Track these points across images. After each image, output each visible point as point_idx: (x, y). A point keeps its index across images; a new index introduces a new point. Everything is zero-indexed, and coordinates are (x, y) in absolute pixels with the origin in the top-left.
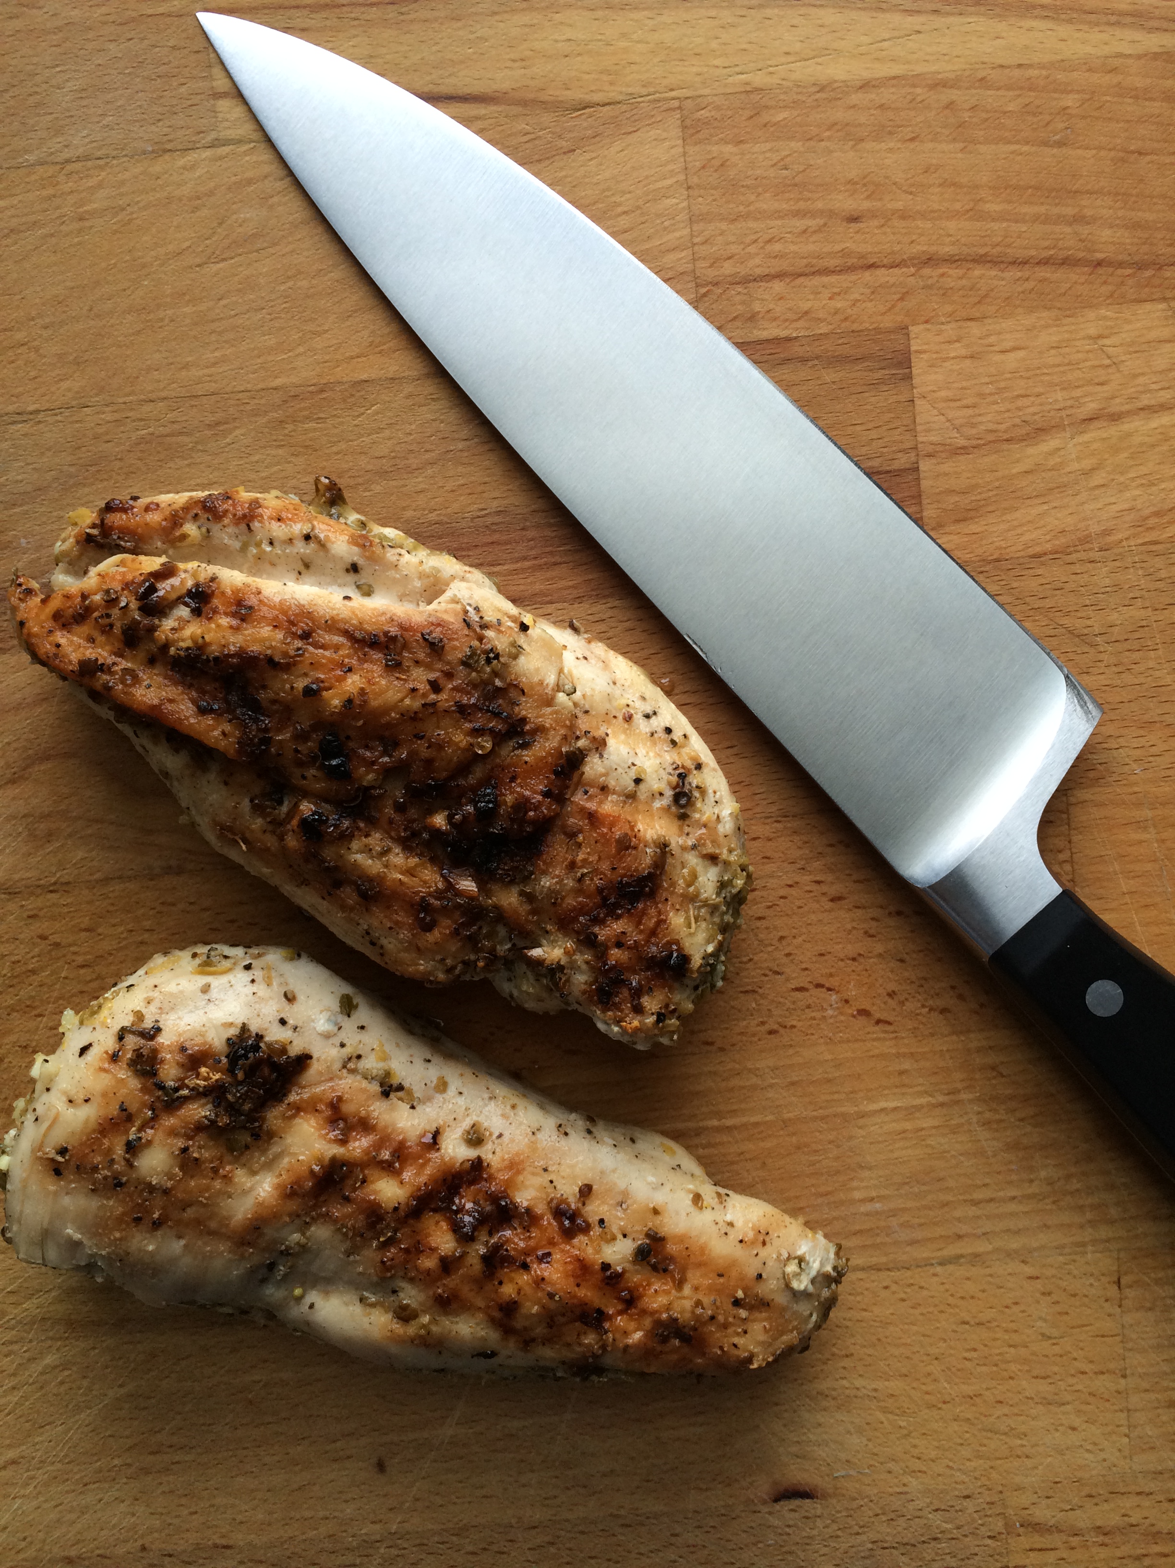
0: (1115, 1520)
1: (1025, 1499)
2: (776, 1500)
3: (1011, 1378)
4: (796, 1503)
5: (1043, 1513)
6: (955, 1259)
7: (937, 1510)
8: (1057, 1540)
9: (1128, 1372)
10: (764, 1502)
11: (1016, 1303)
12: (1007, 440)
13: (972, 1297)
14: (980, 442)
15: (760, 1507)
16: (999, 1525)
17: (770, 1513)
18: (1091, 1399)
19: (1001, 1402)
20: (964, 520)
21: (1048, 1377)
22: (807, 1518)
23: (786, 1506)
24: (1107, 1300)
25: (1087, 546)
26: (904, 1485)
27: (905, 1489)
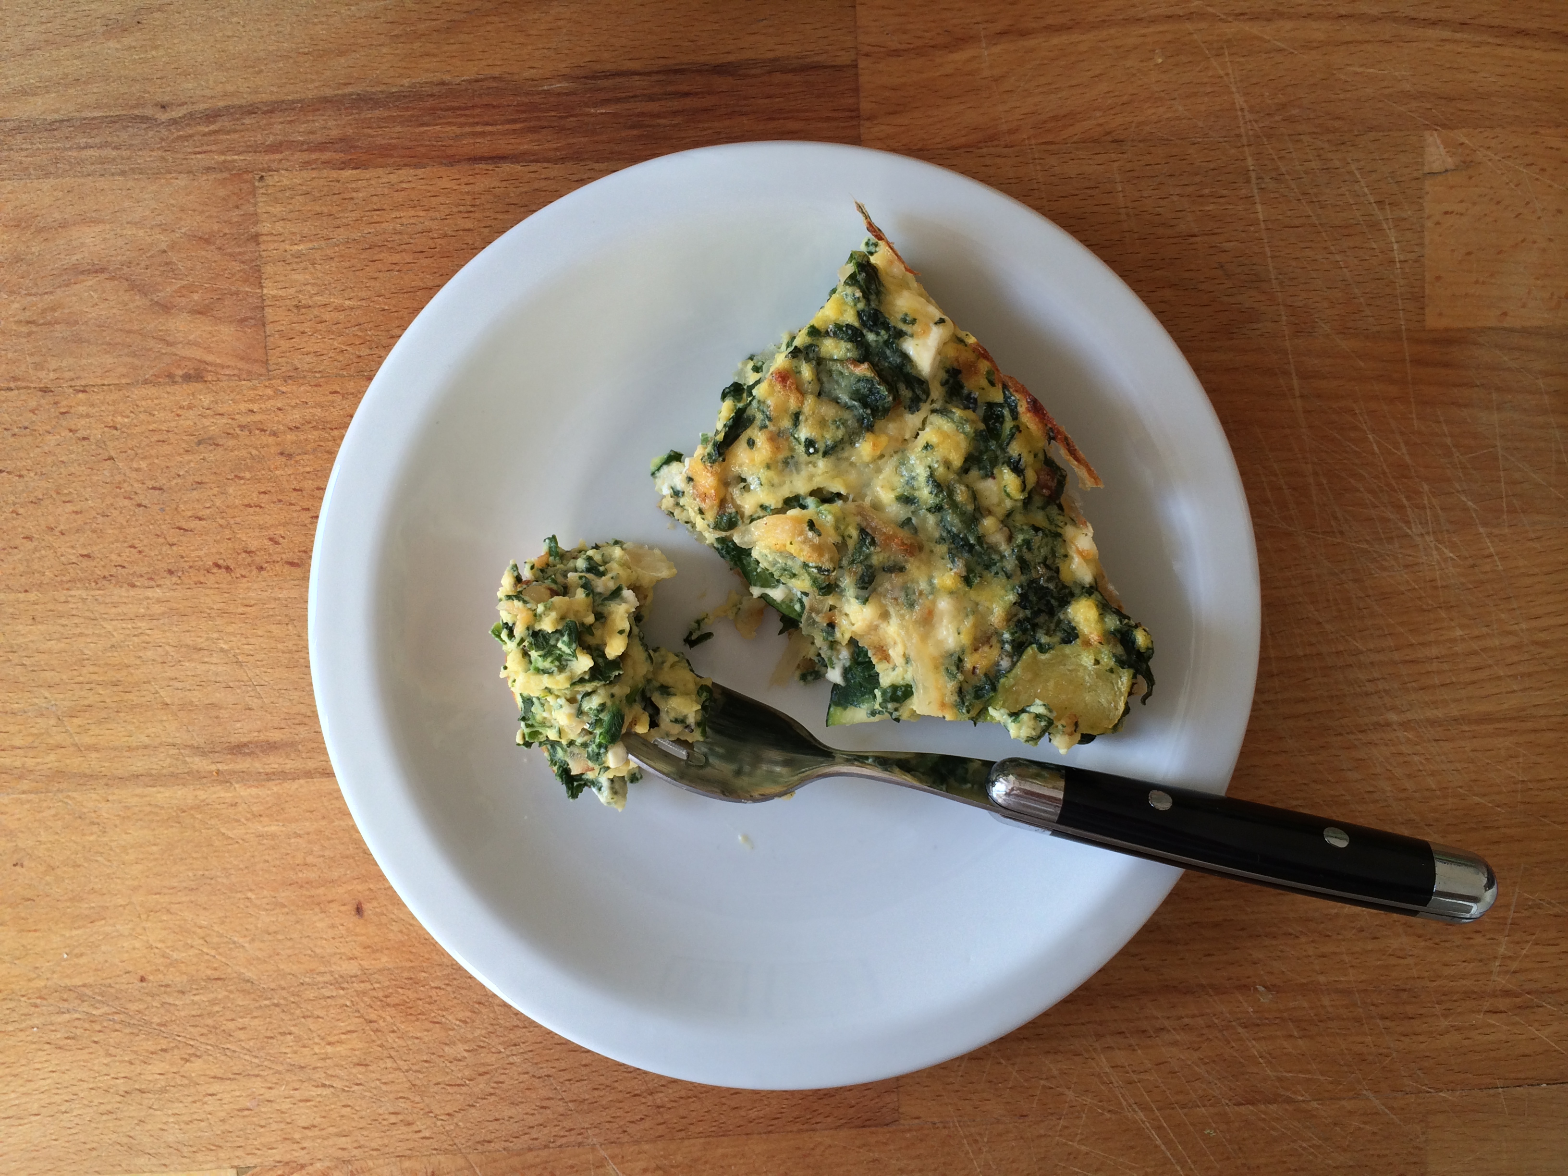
12: (933, 47)
14: (909, 46)
20: (894, 113)
25: (995, 143)
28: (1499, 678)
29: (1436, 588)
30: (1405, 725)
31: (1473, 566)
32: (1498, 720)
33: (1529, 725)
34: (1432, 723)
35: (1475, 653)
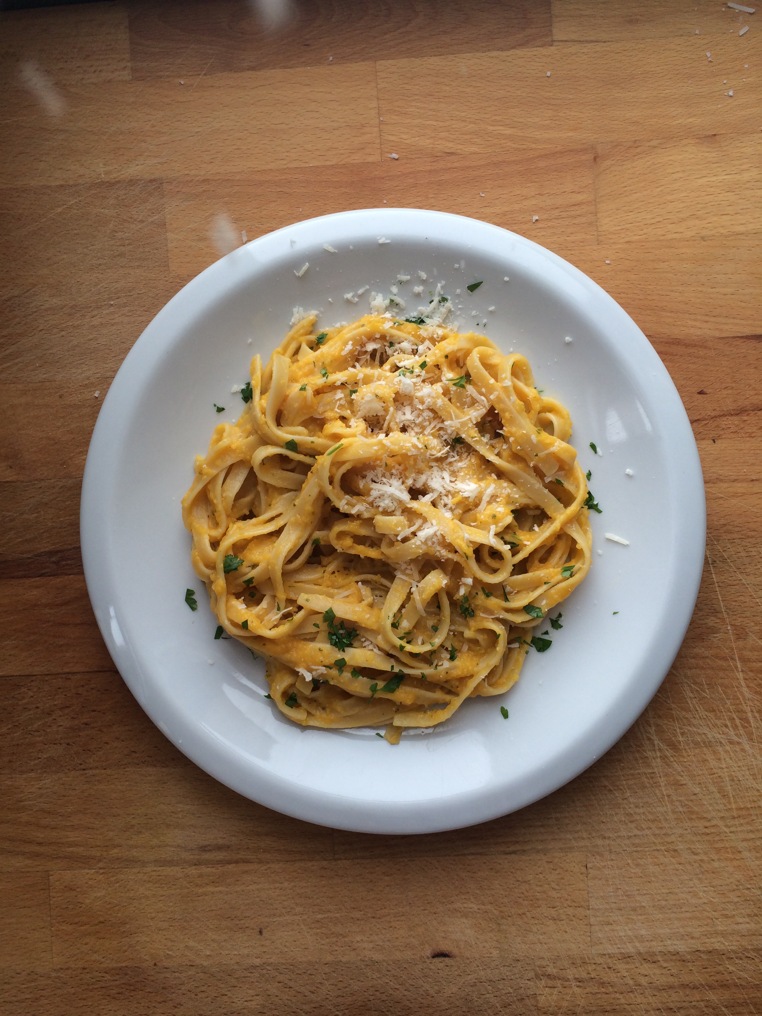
0: (584, 975)
1: (544, 963)
2: (433, 957)
3: (539, 907)
4: (442, 959)
5: (551, 970)
6: (514, 852)
7: (504, 966)
8: (558, 983)
9: (591, 907)
10: (428, 958)
11: (541, 873)
13: (522, 869)
15: (427, 960)
16: (531, 974)
17: (431, 963)
18: (573, 918)
19: (533, 918)
21: (555, 907)
22: (447, 966)
23: (437, 960)
24: (581, 874)
26: (491, 953)
27: (491, 955)
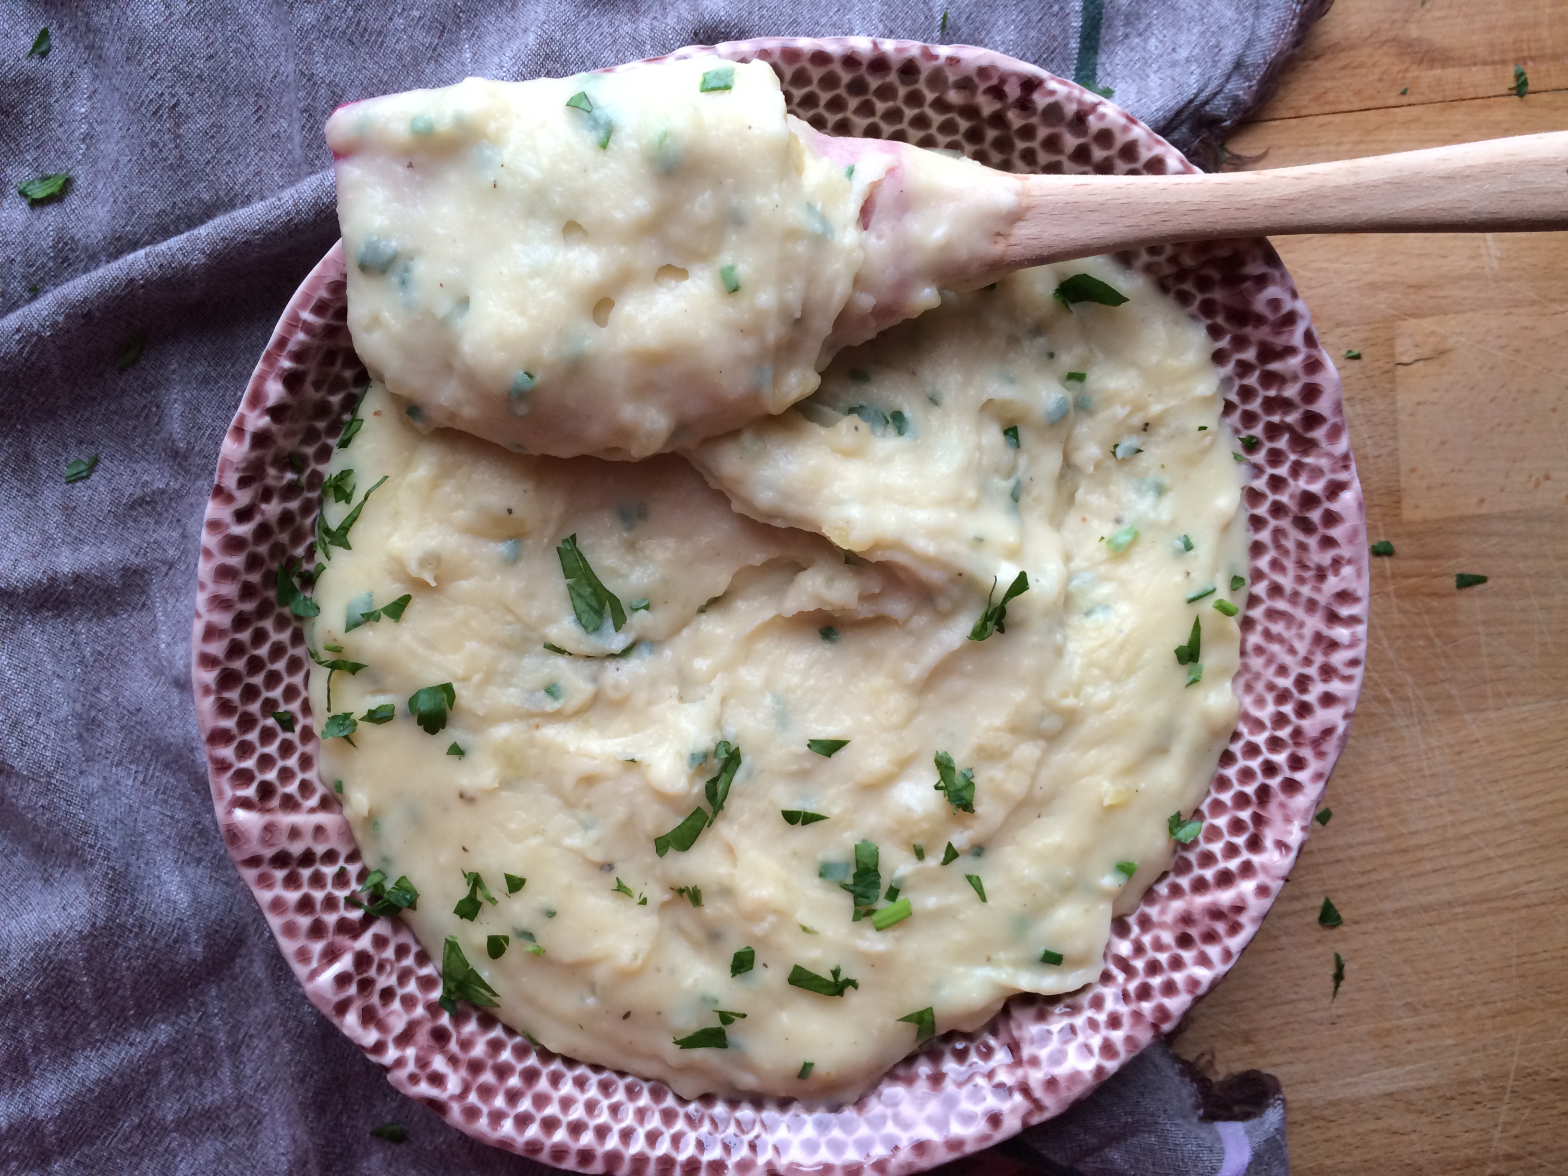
28: (1489, 859)
29: (1424, 777)
30: (1400, 913)
31: (1459, 753)
32: (1490, 900)
33: (1522, 901)
34: (1425, 909)
35: (1466, 837)
